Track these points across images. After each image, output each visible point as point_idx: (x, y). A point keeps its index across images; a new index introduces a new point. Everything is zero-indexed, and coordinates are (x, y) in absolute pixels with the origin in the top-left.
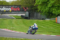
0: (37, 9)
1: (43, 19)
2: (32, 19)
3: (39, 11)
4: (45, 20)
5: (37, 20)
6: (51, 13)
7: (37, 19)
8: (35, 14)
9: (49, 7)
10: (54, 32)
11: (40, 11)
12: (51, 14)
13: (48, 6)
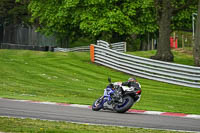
0: (26, 14)
1: (46, 49)
2: (9, 48)
3: (32, 20)
4: (53, 50)
5: (25, 51)
6: (73, 29)
7: (25, 48)
8: (20, 32)
9: (66, 6)
10: (83, 96)
11: (36, 21)
12: (74, 33)
13: (65, 4)
